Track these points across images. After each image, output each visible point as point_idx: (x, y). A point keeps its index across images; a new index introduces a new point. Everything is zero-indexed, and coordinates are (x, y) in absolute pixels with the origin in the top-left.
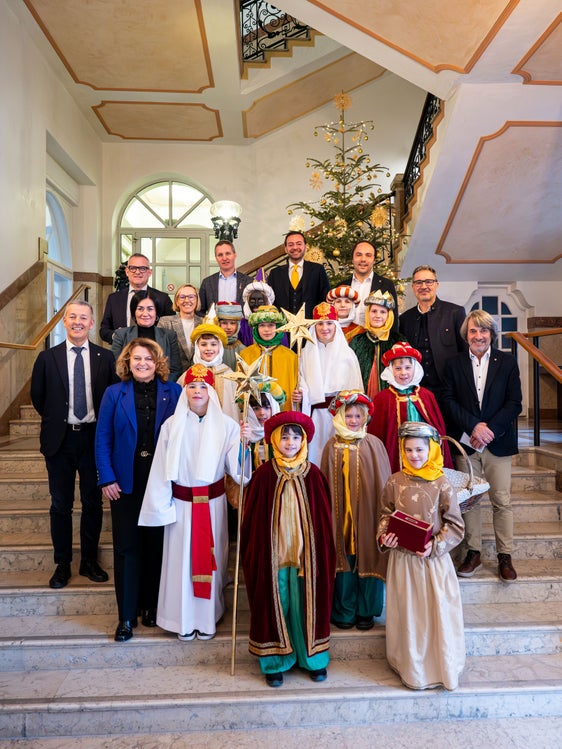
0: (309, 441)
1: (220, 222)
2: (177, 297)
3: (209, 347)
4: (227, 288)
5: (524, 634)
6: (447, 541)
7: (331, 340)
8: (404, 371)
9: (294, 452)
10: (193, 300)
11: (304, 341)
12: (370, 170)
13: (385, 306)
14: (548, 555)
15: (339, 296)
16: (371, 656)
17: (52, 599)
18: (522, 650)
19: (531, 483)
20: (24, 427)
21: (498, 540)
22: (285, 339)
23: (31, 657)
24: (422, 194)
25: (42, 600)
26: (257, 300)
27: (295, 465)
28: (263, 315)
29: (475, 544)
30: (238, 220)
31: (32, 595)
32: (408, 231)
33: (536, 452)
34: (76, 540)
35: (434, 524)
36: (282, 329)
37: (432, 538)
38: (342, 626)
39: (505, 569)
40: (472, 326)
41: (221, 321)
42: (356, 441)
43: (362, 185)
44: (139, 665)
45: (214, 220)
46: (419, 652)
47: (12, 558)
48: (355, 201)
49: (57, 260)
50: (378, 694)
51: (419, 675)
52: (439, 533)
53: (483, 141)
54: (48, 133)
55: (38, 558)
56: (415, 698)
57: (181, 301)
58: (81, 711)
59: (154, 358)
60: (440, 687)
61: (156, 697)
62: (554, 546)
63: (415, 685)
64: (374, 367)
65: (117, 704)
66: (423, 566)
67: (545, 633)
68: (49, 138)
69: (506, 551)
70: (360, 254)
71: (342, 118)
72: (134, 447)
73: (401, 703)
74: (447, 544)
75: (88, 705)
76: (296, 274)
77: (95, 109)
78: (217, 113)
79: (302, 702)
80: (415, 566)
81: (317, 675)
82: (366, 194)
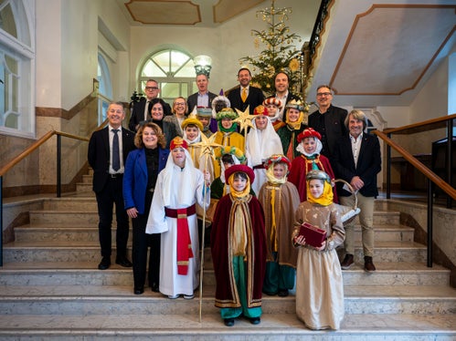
0: (251, 183)
1: (199, 68)
2: (174, 105)
3: (192, 132)
4: (203, 101)
5: (379, 302)
6: (334, 242)
7: (265, 128)
8: (310, 145)
9: (242, 189)
10: (184, 106)
11: (249, 128)
12: (289, 37)
13: (298, 109)
14: (395, 259)
15: (269, 103)
16: (287, 312)
17: (99, 276)
18: (378, 311)
19: (385, 219)
20: (84, 187)
21: (365, 248)
22: (237, 128)
23: (87, 307)
24: (320, 52)
25: (94, 276)
26: (220, 106)
27: (242, 195)
28: (224, 114)
29: (350, 250)
30: (210, 67)
31: (88, 273)
32: (311, 75)
33: (388, 202)
34: (114, 245)
35: (327, 231)
36: (236, 120)
37: (326, 239)
38: (269, 294)
39: (368, 265)
40: (351, 119)
41: (200, 117)
42: (279, 185)
43: (285, 46)
44: (150, 313)
45: (196, 67)
46: (316, 307)
47: (77, 253)
48: (280, 56)
49: (104, 94)
50: (291, 332)
51: (317, 321)
52: (330, 237)
53: (358, 17)
54: (99, 18)
55: (92, 253)
56: (313, 335)
57: (176, 106)
58: (116, 335)
59: (156, 133)
60: (329, 329)
61: (160, 329)
62: (399, 254)
63: (314, 327)
64: (291, 145)
65: (136, 332)
66: (320, 256)
67: (393, 301)
68: (100, 21)
69: (369, 255)
70: (279, 80)
71: (273, 5)
72: (146, 186)
73: (305, 337)
74: (335, 243)
75: (119, 332)
76: (245, 94)
77: (126, 5)
78: (198, 6)
79: (245, 335)
80: (315, 257)
81: (254, 321)
82: (287, 51)
